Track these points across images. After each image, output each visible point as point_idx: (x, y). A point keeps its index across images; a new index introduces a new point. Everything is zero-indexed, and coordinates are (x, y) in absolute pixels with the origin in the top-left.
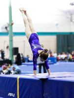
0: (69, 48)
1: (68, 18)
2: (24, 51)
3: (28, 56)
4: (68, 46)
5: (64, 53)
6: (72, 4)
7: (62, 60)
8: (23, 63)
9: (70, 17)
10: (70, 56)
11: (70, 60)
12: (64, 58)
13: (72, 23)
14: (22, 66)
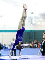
0: (30, 40)
1: (29, 21)
2: (3, 42)
3: (5, 44)
4: (29, 39)
5: (27, 43)
6: (32, 13)
7: (26, 47)
8: (2, 49)
9: (31, 21)
10: (31, 45)
11: (31, 47)
12: (27, 46)
13: (32, 24)
14: (2, 51)
